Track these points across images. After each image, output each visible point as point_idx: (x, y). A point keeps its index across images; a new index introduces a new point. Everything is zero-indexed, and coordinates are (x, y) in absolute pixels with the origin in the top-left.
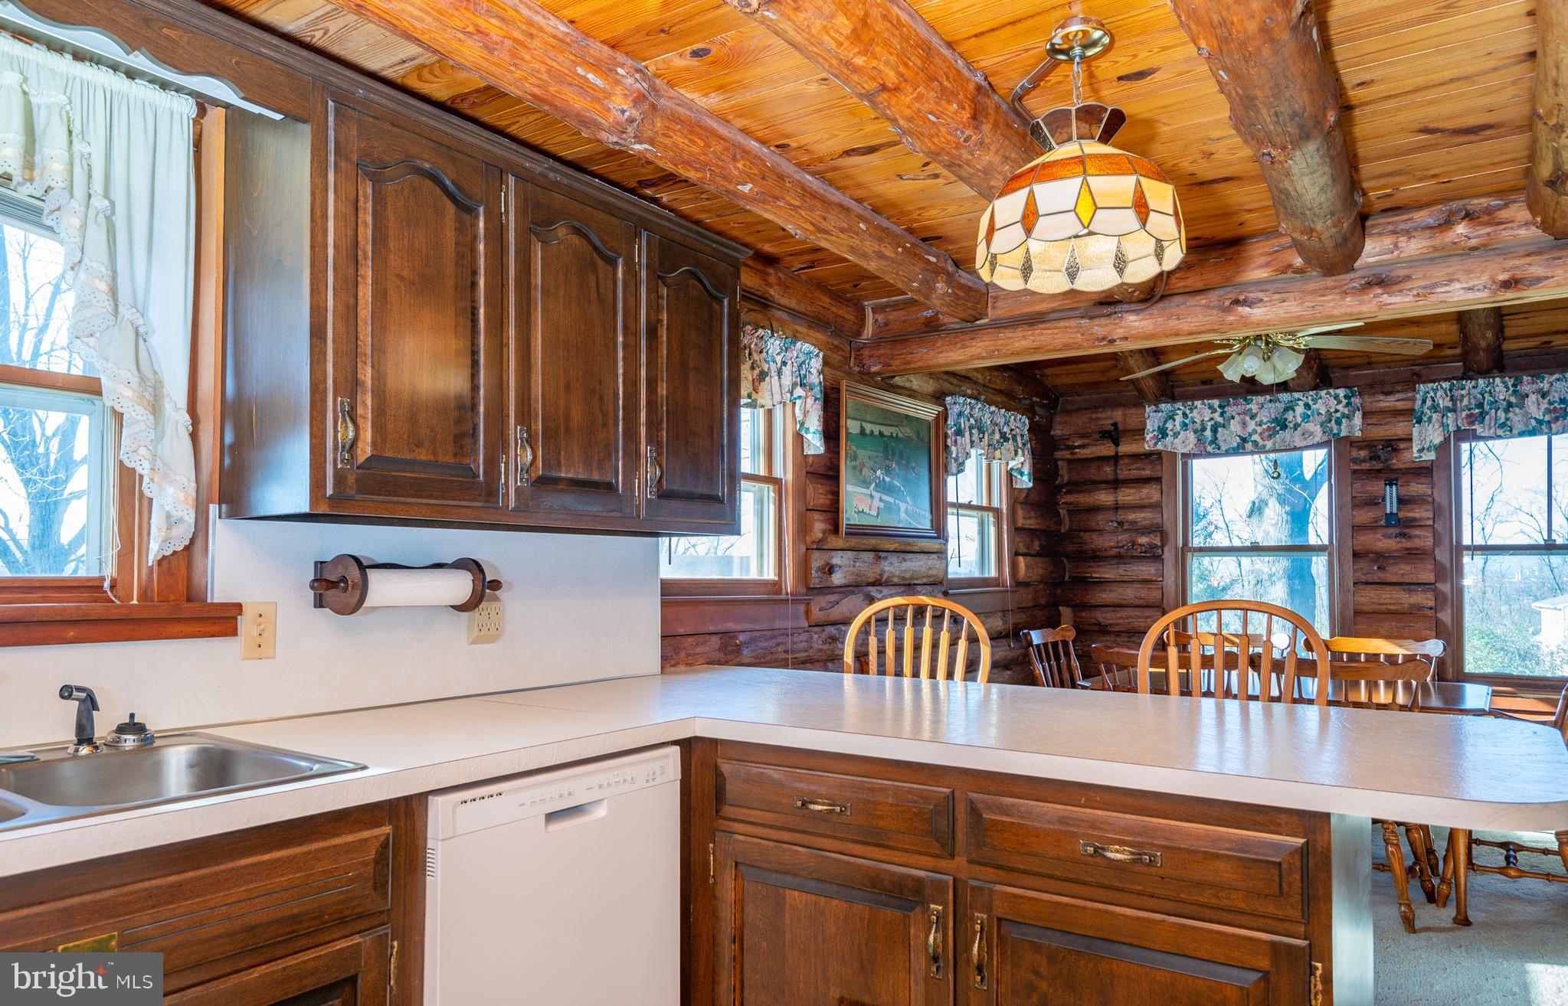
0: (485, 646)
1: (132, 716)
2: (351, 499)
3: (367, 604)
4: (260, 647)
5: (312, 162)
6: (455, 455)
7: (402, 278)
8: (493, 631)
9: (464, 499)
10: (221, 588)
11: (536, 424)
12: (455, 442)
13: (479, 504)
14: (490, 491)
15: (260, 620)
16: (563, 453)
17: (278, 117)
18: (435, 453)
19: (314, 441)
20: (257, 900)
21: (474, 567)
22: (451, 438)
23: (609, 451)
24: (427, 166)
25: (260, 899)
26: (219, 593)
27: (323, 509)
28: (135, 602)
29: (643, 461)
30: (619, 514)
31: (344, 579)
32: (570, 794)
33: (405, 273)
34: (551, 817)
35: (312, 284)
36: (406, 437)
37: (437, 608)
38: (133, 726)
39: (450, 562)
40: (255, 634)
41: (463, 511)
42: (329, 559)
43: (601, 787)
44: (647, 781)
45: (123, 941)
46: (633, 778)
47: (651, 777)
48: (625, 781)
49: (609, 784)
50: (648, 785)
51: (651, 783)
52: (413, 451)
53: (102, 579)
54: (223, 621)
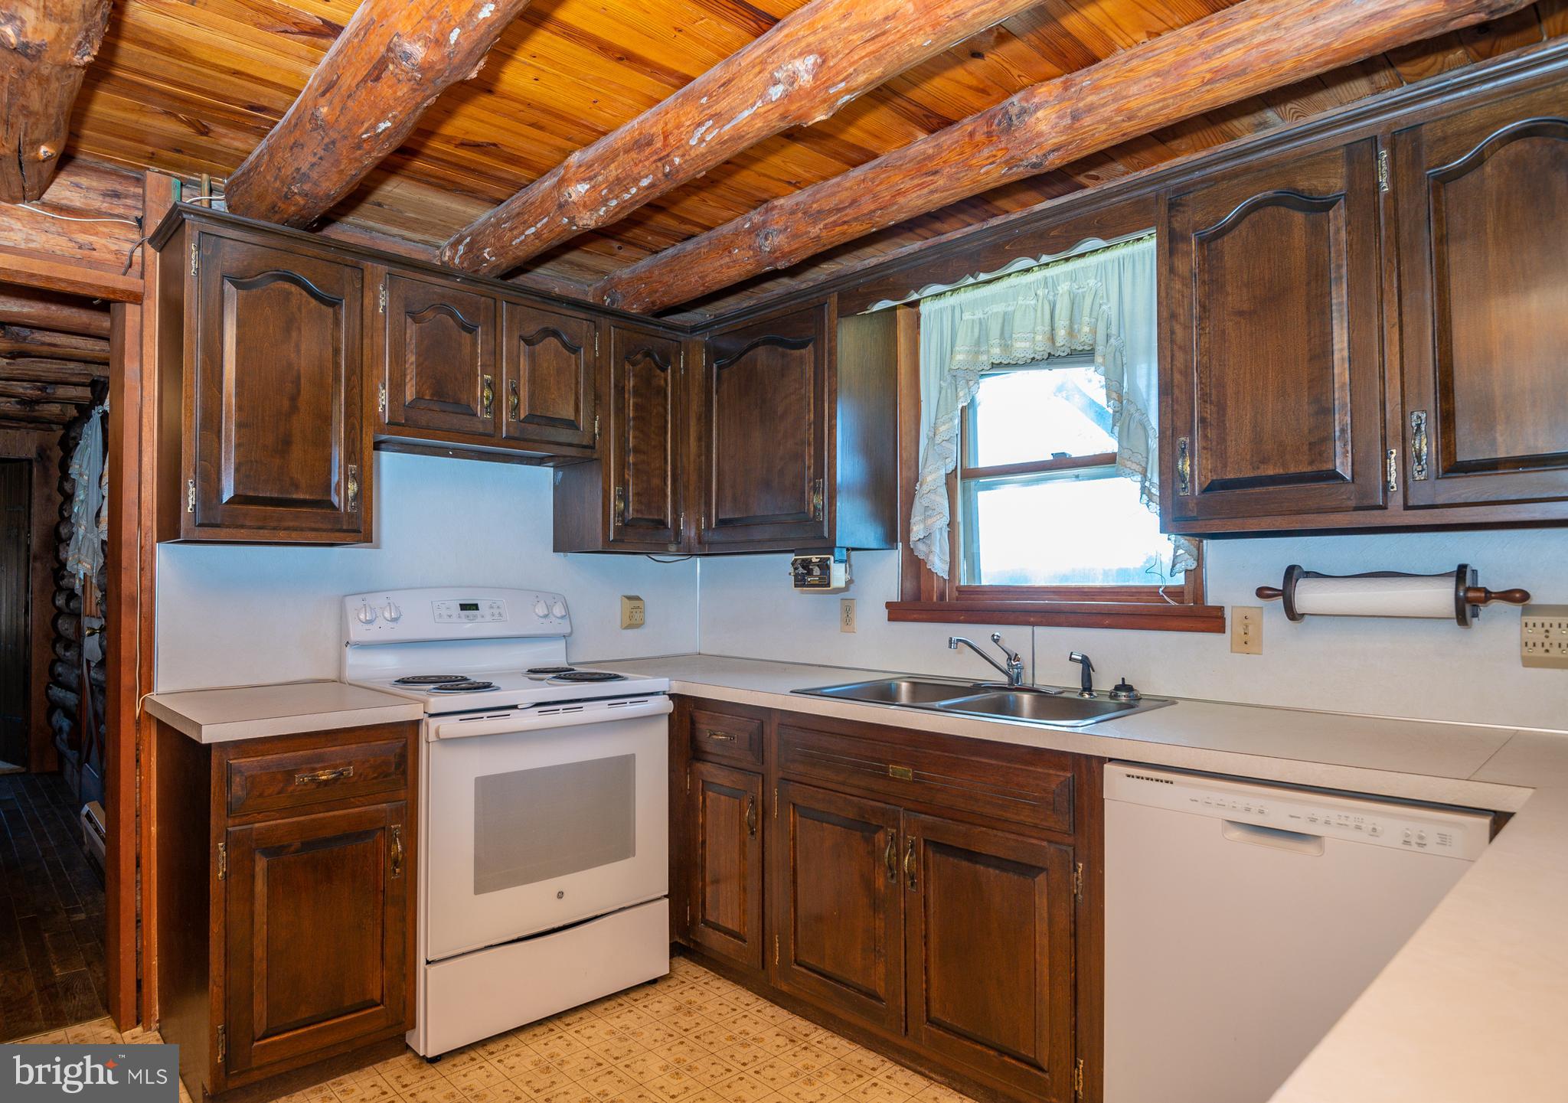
1: (1123, 679)
2: (1195, 519)
4: (1247, 643)
6: (1312, 463)
7: (1241, 313)
8: (1555, 653)
10: (1213, 598)
11: (1449, 402)
12: (1310, 450)
14: (1364, 492)
15: (1246, 621)
19: (1162, 477)
22: (1306, 448)
26: (1211, 600)
32: (1262, 812)
33: (1245, 307)
36: (1249, 456)
38: (1124, 687)
40: (1242, 633)
43: (1313, 820)
44: (1406, 842)
45: (915, 775)
46: (1374, 830)
47: (1414, 840)
48: (1358, 828)
49: (1327, 823)
50: (1407, 847)
51: (1415, 847)
52: (1258, 468)
53: (1161, 587)
54: (1212, 620)
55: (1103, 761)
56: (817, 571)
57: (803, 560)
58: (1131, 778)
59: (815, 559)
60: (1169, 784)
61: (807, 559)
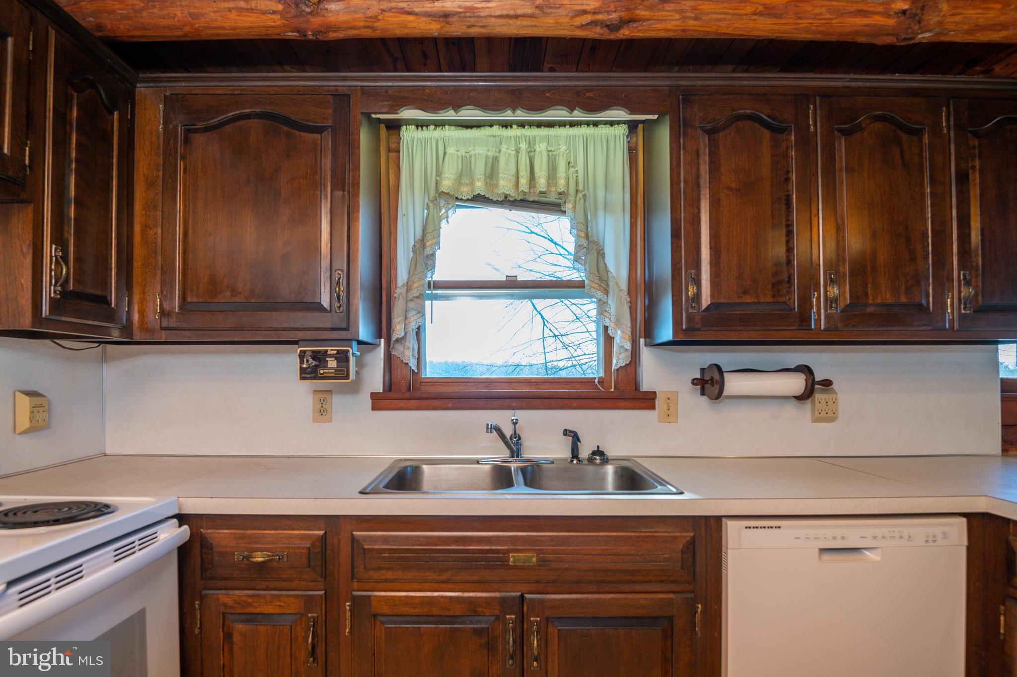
0: (826, 424)
1: (598, 447)
2: (699, 330)
3: (725, 393)
4: (670, 416)
5: (670, 136)
6: (774, 296)
7: (730, 189)
8: (830, 414)
9: (781, 326)
10: (646, 385)
11: (844, 267)
12: (773, 288)
13: (795, 328)
14: (804, 319)
15: (668, 401)
16: (869, 286)
17: (656, 117)
18: (757, 297)
19: (675, 298)
20: (608, 557)
21: (806, 370)
22: (770, 286)
23: (918, 280)
24: (748, 111)
25: (611, 557)
26: (645, 387)
27: (681, 338)
28: (613, 390)
29: (956, 283)
30: (930, 328)
31: (712, 379)
32: (843, 538)
33: (733, 185)
34: (823, 551)
35: (672, 207)
36: (735, 288)
37: (786, 398)
38: (598, 452)
39: (793, 367)
40: (666, 408)
41: (782, 333)
42: (706, 367)
43: (875, 537)
44: (927, 541)
45: (539, 559)
46: (910, 537)
47: (930, 539)
48: (901, 537)
49: (883, 537)
50: (927, 544)
51: (931, 543)
52: (741, 297)
53: (595, 378)
54: (647, 401)
55: (718, 519)
56: (332, 363)
57: (313, 351)
58: (748, 529)
59: (332, 350)
60: (778, 529)
61: (319, 351)
